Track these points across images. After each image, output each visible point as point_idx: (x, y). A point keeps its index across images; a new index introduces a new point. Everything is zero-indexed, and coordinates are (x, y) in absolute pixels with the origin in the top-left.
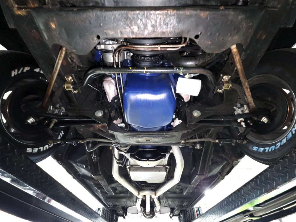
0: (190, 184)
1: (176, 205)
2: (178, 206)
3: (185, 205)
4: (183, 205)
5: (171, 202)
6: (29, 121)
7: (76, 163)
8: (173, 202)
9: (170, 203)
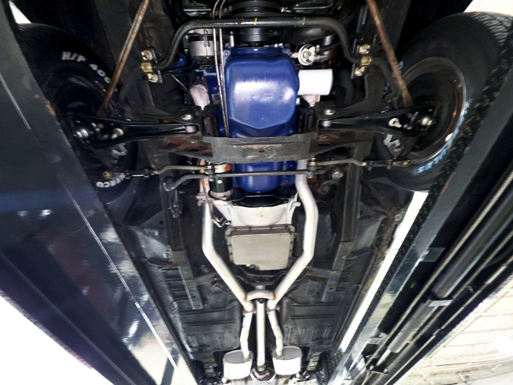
0: (331, 269)
1: (311, 338)
2: (314, 338)
3: (327, 337)
4: (323, 337)
5: (302, 328)
6: (79, 133)
7: (142, 229)
8: (305, 328)
9: (299, 331)
